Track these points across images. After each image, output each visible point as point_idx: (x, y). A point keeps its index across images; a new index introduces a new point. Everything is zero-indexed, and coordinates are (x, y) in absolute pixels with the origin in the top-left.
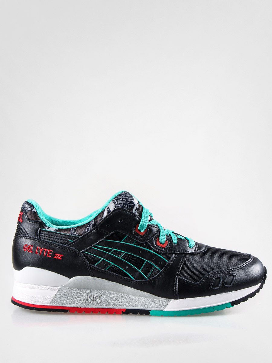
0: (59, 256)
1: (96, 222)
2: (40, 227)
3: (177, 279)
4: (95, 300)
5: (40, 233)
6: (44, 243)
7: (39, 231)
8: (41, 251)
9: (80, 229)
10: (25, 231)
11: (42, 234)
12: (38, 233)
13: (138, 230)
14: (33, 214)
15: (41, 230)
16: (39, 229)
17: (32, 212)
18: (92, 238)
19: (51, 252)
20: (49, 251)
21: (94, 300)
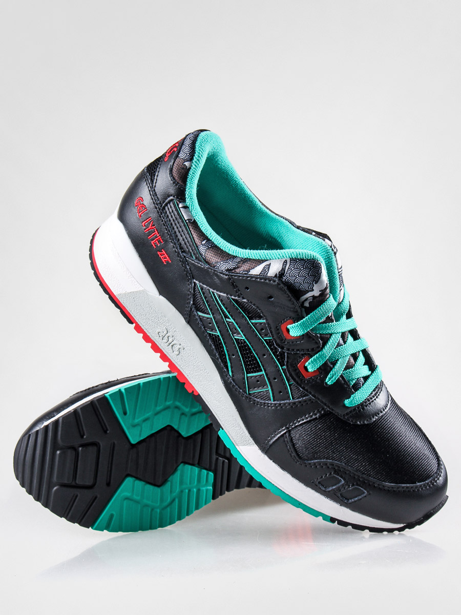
0: (165, 258)
1: (238, 268)
2: (174, 197)
3: (281, 432)
4: (172, 346)
5: (169, 202)
6: (162, 221)
7: (169, 199)
8: (150, 229)
9: (213, 255)
10: (156, 180)
11: (169, 207)
12: (167, 201)
13: (287, 328)
14: (183, 168)
15: (172, 200)
16: (171, 198)
17: (183, 164)
18: (217, 280)
19: (159, 242)
20: (159, 239)
21: (171, 344)
